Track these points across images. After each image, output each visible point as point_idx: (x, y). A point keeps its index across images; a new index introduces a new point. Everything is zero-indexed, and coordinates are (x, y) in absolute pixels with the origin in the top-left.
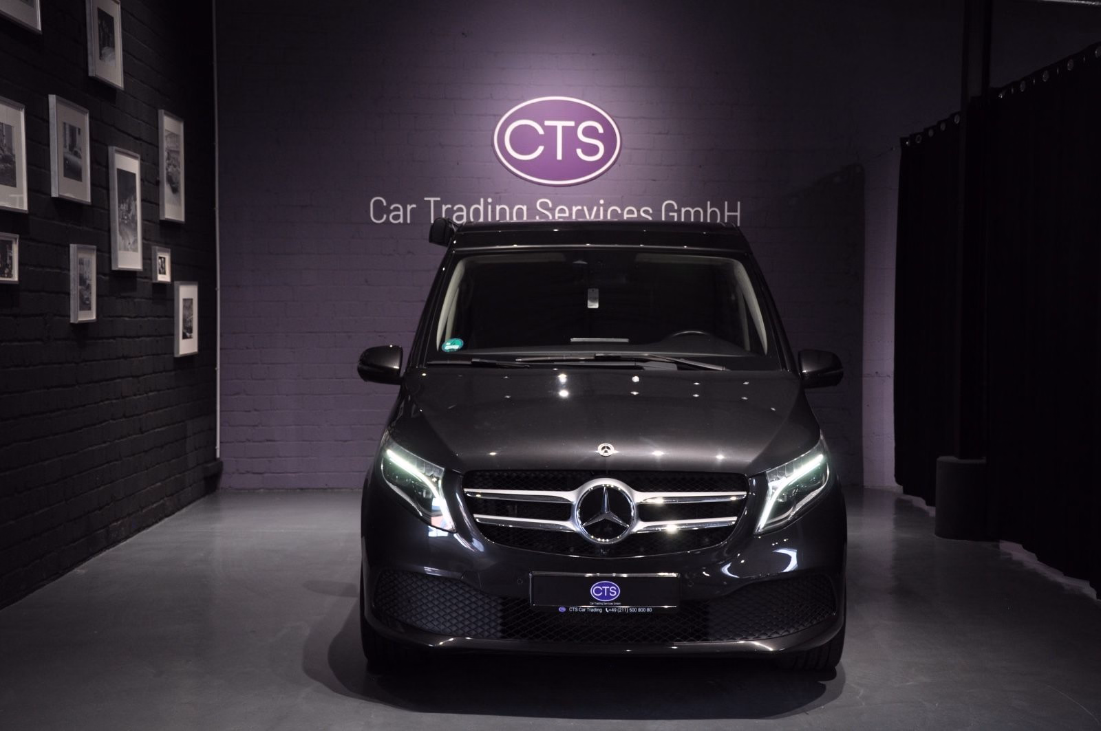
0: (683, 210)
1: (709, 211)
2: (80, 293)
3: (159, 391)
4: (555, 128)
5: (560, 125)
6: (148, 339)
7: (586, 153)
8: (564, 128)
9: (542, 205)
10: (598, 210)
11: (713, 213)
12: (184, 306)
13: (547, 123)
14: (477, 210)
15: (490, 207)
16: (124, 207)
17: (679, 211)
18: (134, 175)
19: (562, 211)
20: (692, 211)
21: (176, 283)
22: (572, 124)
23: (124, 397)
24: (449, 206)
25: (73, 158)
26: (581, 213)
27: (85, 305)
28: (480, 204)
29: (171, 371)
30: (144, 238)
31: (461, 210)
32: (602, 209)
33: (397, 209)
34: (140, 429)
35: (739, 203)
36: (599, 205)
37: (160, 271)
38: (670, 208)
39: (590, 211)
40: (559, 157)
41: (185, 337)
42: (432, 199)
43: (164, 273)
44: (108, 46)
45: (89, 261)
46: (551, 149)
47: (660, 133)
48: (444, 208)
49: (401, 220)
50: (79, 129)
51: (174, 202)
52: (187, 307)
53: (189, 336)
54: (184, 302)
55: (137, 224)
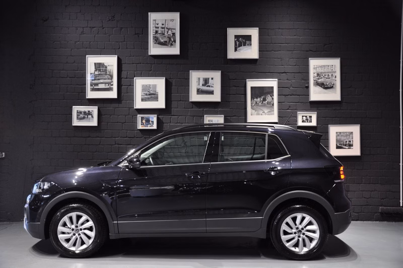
12: (337, 136)
18: (272, 88)
21: (329, 125)
25: (205, 88)
37: (303, 121)
43: (311, 122)
45: (218, 120)
50: (212, 79)
51: (325, 93)
52: (343, 136)
53: (347, 147)
54: (339, 134)
55: (273, 105)
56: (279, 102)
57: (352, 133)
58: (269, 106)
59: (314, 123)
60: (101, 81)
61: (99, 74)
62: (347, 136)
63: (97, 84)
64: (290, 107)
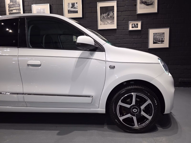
18: (113, 7)
21: (149, 29)
25: (73, 9)
37: (132, 27)
41: (154, 43)
50: (77, 3)
52: (158, 35)
53: (160, 43)
54: (155, 34)
55: (114, 18)
56: (117, 16)
57: (164, 33)
58: (111, 18)
59: (139, 28)
60: (14, 8)
61: (13, 4)
62: (160, 35)
63: (12, 10)
64: (124, 19)
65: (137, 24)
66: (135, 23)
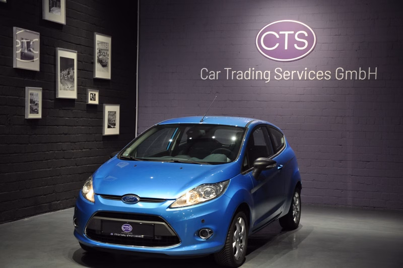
0: (347, 72)
1: (360, 72)
2: (30, 106)
3: (90, 149)
4: (285, 34)
5: (287, 33)
6: (82, 127)
7: (298, 46)
8: (288, 34)
9: (278, 71)
10: (304, 73)
11: (362, 74)
12: (109, 115)
13: (281, 33)
14: (247, 73)
15: (253, 72)
16: (65, 72)
17: (344, 73)
18: (73, 60)
19: (287, 73)
20: (351, 73)
21: (104, 104)
22: (292, 32)
23: (63, 151)
24: (235, 72)
25: (28, 53)
26: (295, 74)
27: (34, 111)
28: (249, 71)
29: (101, 141)
30: (78, 85)
31: (240, 73)
32: (306, 72)
33: (212, 73)
34: (76, 164)
35: (376, 68)
36: (305, 71)
37: (91, 100)
38: (340, 71)
39: (300, 73)
40: (286, 48)
41: (109, 127)
42: (228, 69)
43: (95, 100)
44: (56, 6)
45: (37, 94)
46: (282, 44)
47: (336, 35)
48: (233, 72)
49: (214, 78)
51: (103, 71)
53: (113, 127)
54: (109, 113)
55: (74, 80)
56: (78, 77)
57: (115, 113)
58: (71, 80)
59: (96, 102)
62: (113, 115)
64: (82, 83)
65: (95, 94)
66: (94, 93)
